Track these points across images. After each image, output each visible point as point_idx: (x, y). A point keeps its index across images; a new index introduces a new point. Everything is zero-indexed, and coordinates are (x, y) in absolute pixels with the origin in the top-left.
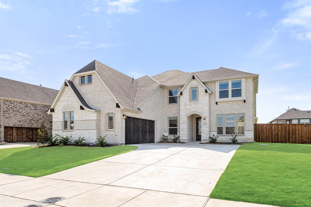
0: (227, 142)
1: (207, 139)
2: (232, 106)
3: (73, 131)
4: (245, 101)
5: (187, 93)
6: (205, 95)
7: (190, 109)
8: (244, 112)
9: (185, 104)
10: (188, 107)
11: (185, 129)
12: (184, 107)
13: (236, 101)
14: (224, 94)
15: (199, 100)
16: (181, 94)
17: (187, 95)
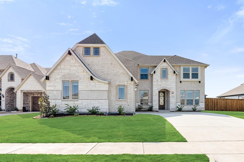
0: (187, 110)
1: (174, 108)
2: (191, 85)
3: (78, 101)
4: (200, 82)
5: (159, 72)
6: (173, 75)
7: (161, 85)
8: (199, 89)
9: (157, 81)
10: (160, 83)
11: (157, 100)
12: (156, 83)
13: (194, 81)
14: (186, 76)
15: (169, 79)
16: (155, 72)
17: (159, 73)
